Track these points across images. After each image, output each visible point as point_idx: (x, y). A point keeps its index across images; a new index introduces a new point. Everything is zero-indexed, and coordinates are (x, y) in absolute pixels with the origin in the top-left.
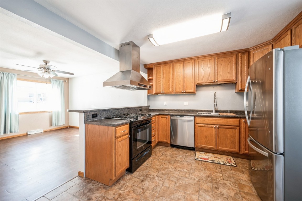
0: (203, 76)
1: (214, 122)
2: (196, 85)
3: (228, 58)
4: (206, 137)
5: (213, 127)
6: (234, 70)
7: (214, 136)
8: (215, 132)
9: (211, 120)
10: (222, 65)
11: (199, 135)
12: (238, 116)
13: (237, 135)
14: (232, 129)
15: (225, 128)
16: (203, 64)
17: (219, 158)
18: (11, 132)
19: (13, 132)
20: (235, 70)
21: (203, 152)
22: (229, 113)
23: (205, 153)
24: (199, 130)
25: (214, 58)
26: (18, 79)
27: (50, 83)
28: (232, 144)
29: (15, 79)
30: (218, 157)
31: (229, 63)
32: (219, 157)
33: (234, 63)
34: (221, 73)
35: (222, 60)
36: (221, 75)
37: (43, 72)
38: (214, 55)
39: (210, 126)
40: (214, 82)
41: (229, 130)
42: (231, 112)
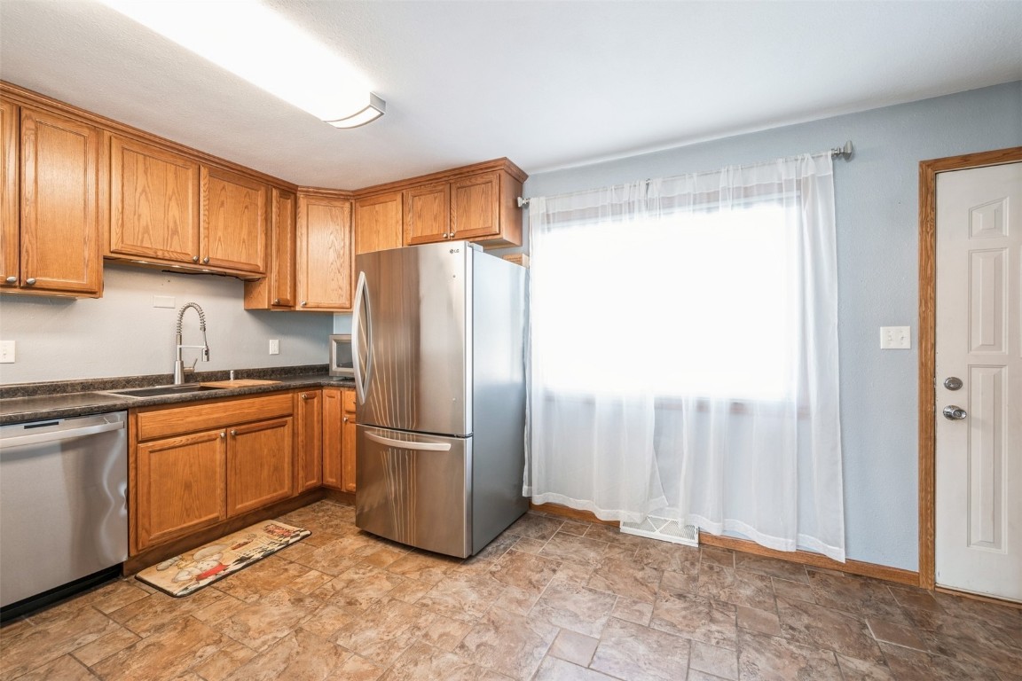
0: (143, 223)
1: (220, 418)
2: (105, 258)
3: (245, 190)
4: (188, 486)
5: (215, 439)
6: (259, 237)
7: (219, 471)
8: (224, 456)
9: (207, 414)
10: (222, 204)
11: (152, 490)
12: (290, 386)
13: (287, 441)
14: (273, 428)
15: (255, 431)
16: (146, 172)
17: (246, 543)
20: (263, 236)
21: (175, 558)
22: (232, 379)
23: (182, 559)
24: (152, 467)
25: (197, 167)
28: (274, 477)
30: (242, 541)
31: (246, 207)
32: (246, 540)
33: (262, 216)
34: (220, 234)
35: (224, 188)
36: (220, 240)
38: (197, 156)
39: (206, 438)
40: (196, 262)
41: (265, 434)
42: (240, 374)
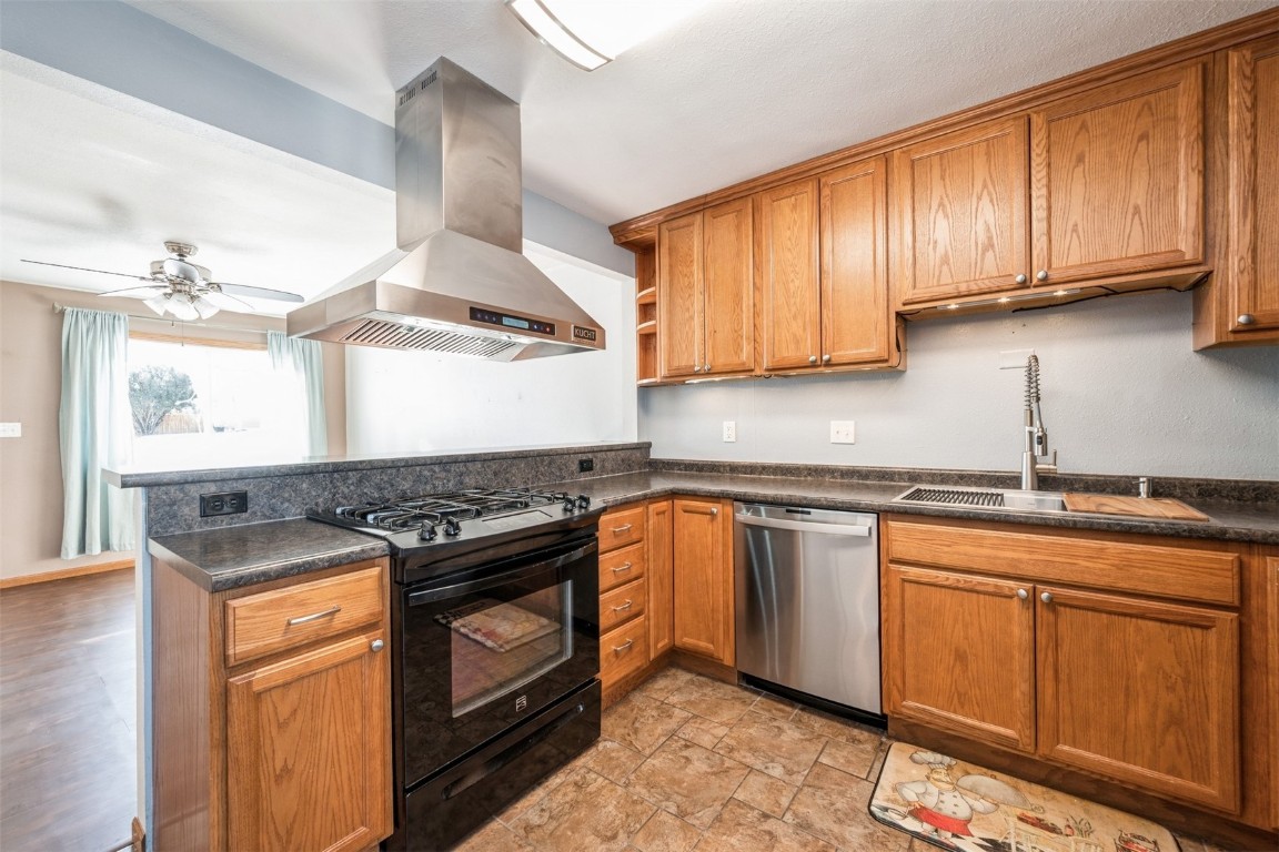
0: (941, 250)
1: (1019, 561)
2: (899, 315)
3: (1136, 105)
4: (960, 657)
5: (1011, 597)
6: (1182, 185)
7: (1021, 662)
8: (1027, 635)
9: (993, 547)
10: (1080, 159)
11: (907, 637)
12: (1224, 532)
14: (1167, 622)
15: (1110, 613)
16: (943, 178)
17: (1053, 829)
18: (106, 546)
19: (116, 548)
20: (1195, 179)
21: (939, 757)
22: (1143, 495)
23: (950, 767)
24: (907, 604)
25: (1023, 122)
26: (132, 334)
27: (264, 349)
28: (1170, 739)
29: (120, 336)
30: (1050, 818)
31: (1141, 138)
32: (1060, 824)
33: (1187, 136)
34: (1075, 217)
35: (1084, 126)
36: (1075, 229)
37: (165, 294)
38: (1022, 103)
39: (991, 589)
40: (1024, 285)
41: (1138, 629)
42: (1160, 489)
